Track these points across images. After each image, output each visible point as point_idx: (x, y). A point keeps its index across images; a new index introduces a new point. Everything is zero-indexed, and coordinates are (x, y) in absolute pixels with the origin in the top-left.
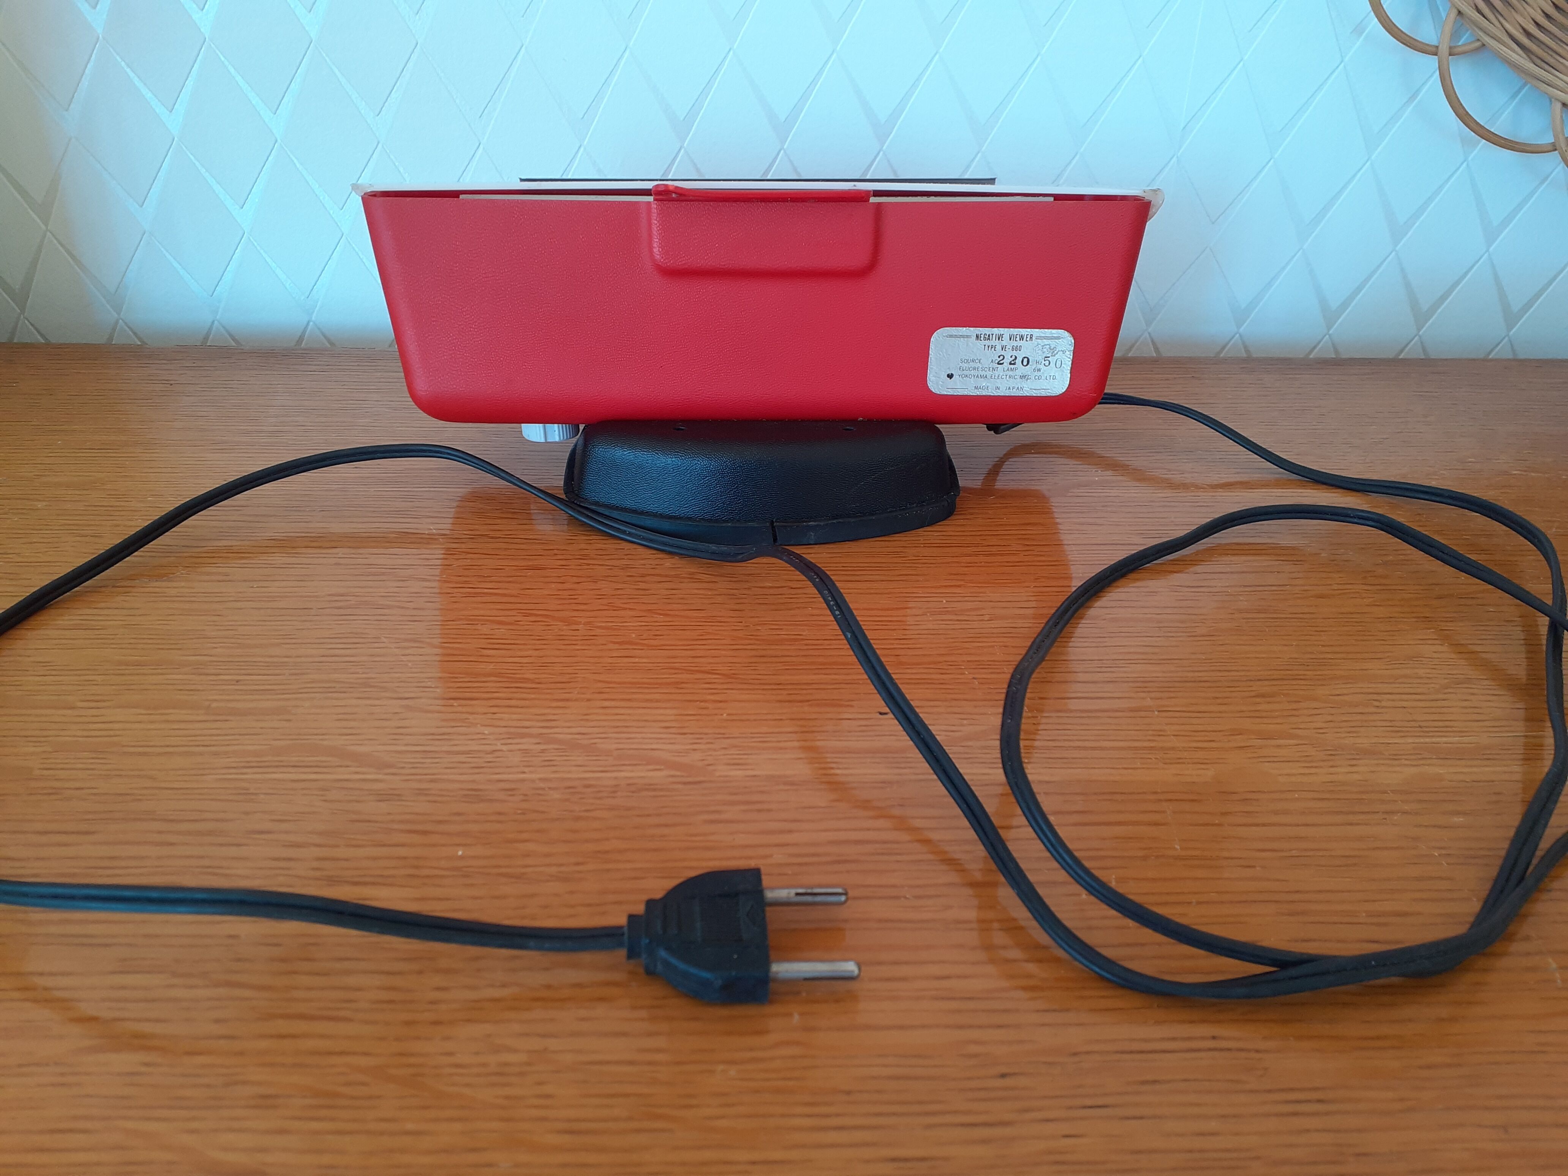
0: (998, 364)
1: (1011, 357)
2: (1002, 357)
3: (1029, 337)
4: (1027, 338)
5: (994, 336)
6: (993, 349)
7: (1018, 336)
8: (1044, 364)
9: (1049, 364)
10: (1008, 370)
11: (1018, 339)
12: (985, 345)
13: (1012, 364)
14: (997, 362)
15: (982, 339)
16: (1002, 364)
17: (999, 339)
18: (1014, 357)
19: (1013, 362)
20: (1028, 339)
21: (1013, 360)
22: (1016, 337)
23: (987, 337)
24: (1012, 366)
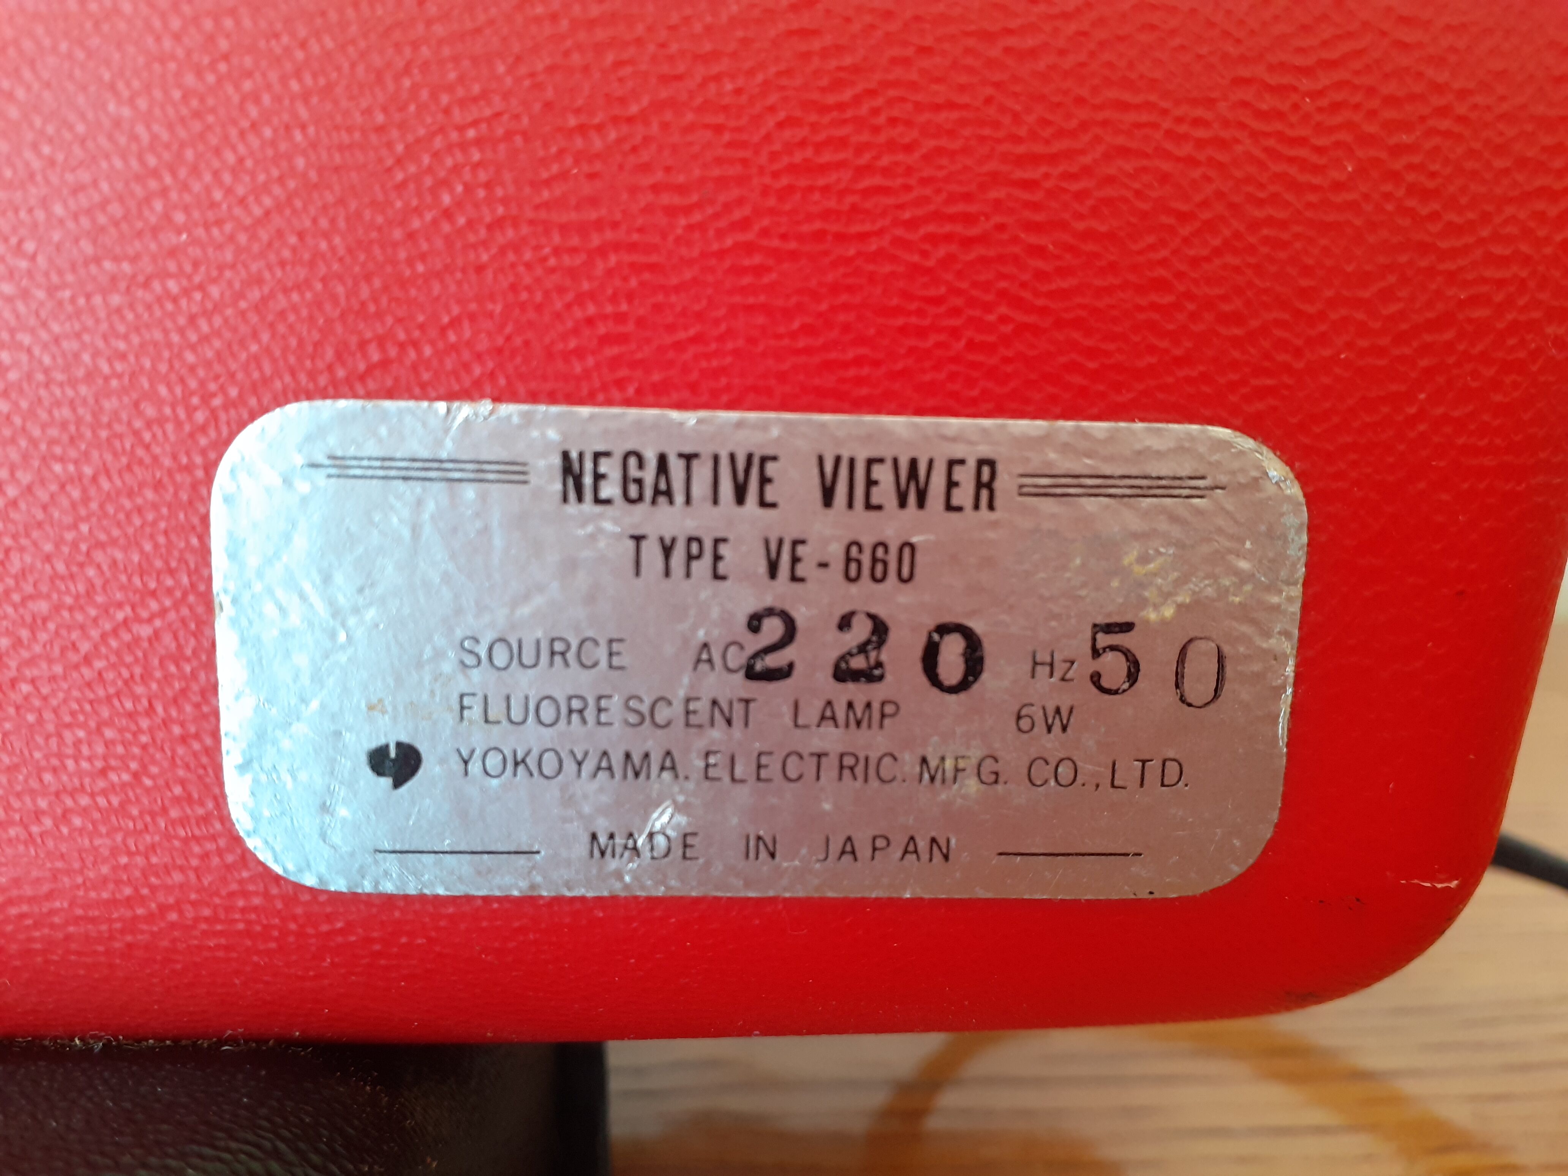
0: (751, 674)
1: (845, 623)
2: (773, 629)
3: (965, 476)
4: (951, 484)
5: (702, 473)
6: (702, 567)
7: (883, 474)
8: (1096, 679)
9: (1133, 676)
10: (827, 716)
11: (885, 493)
12: (638, 539)
13: (855, 676)
14: (737, 658)
15: (610, 489)
16: (783, 673)
17: (740, 497)
18: (861, 630)
19: (858, 663)
20: (963, 496)
21: (862, 649)
22: (871, 483)
23: (649, 475)
24: (857, 692)
